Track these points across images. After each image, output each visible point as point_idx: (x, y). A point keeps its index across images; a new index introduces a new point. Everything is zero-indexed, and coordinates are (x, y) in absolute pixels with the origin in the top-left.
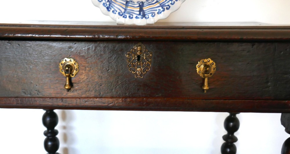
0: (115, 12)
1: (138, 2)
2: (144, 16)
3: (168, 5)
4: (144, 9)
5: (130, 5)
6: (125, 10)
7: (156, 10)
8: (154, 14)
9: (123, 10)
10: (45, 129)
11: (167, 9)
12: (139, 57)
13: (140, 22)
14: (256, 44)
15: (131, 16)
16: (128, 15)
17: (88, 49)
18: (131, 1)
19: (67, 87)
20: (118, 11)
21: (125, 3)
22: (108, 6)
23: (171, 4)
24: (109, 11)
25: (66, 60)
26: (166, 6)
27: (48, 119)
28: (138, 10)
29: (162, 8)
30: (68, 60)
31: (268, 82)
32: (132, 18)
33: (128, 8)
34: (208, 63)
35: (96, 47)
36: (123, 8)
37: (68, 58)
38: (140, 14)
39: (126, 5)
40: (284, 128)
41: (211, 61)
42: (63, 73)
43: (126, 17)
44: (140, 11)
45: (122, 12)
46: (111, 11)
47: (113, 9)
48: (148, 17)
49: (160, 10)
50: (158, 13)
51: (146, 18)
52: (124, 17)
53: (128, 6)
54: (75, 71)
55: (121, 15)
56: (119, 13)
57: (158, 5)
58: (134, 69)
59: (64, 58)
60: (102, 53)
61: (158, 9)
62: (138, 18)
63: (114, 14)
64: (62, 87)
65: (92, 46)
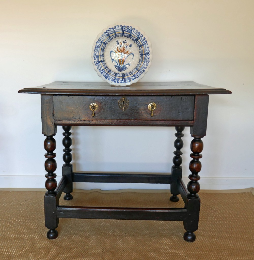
0: (110, 79)
1: (122, 74)
2: (125, 81)
3: (138, 76)
4: (125, 78)
5: (117, 75)
6: (115, 78)
7: (131, 78)
8: (130, 80)
9: (114, 78)
10: (64, 148)
11: (137, 77)
12: (123, 102)
13: (123, 84)
14: (173, 96)
15: (118, 81)
16: (116, 81)
17: (102, 99)
18: (118, 73)
19: (93, 115)
20: (111, 79)
21: (115, 74)
22: (106, 76)
23: (139, 75)
24: (107, 79)
25: (92, 104)
26: (136, 76)
27: (66, 142)
28: (122, 78)
29: (134, 77)
30: (93, 104)
31: (179, 113)
32: (119, 82)
33: (117, 77)
34: (153, 105)
35: (105, 98)
36: (114, 77)
37: (93, 103)
38: (123, 80)
39: (115, 75)
40: (191, 135)
41: (154, 104)
42: (91, 109)
43: (115, 82)
44: (123, 79)
45: (113, 80)
46: (108, 79)
47: (108, 78)
48: (127, 82)
49: (133, 78)
50: (132, 80)
51: (126, 82)
52: (114, 82)
53: (117, 76)
54: (96, 108)
55: (113, 81)
56: (112, 80)
57: (132, 76)
58: (121, 107)
59: (91, 103)
60: (108, 100)
61: (132, 78)
62: (122, 82)
63: (109, 80)
64: (90, 115)
65: (103, 97)
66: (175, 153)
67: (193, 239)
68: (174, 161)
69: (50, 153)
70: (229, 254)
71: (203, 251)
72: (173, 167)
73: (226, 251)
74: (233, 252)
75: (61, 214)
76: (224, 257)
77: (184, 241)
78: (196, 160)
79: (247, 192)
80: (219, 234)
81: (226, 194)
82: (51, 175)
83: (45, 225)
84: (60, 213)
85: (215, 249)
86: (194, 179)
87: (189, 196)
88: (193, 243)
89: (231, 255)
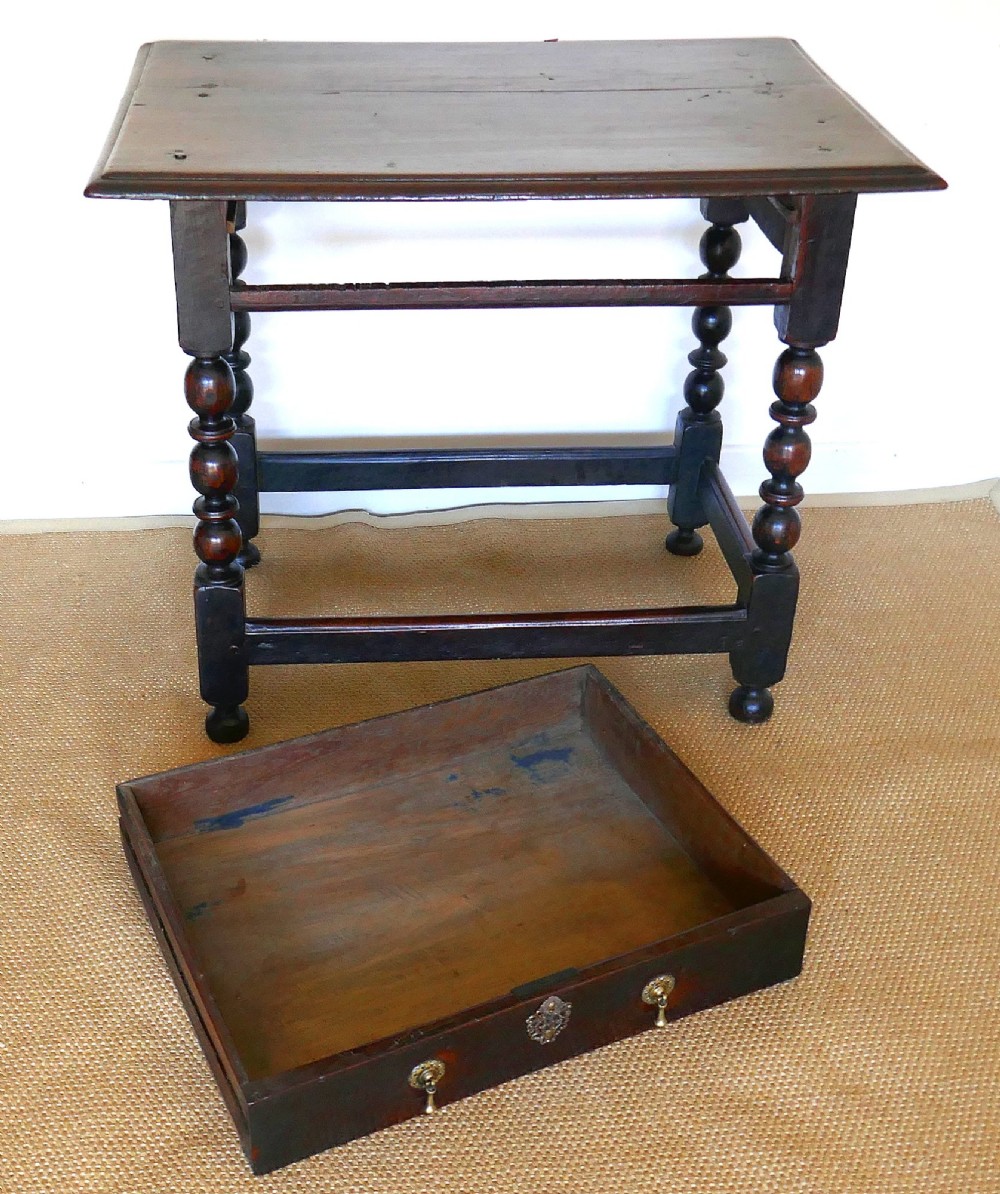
66: (695, 358)
67: (765, 712)
68: (691, 392)
69: (214, 421)
70: (891, 761)
71: (800, 755)
72: (685, 418)
73: (879, 749)
74: (905, 752)
75: (265, 649)
76: (873, 770)
77: (730, 722)
78: (791, 431)
79: (975, 500)
80: (858, 687)
81: (891, 510)
82: (216, 507)
83: (201, 694)
84: (260, 648)
85: (841, 745)
86: (782, 499)
87: (759, 563)
88: (764, 725)
89: (899, 761)
